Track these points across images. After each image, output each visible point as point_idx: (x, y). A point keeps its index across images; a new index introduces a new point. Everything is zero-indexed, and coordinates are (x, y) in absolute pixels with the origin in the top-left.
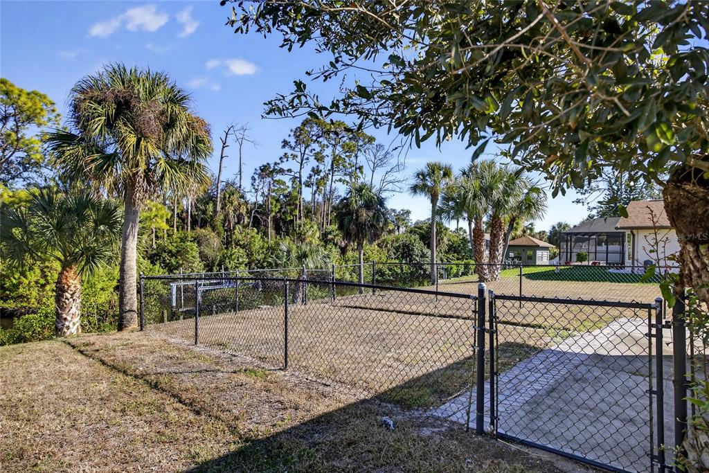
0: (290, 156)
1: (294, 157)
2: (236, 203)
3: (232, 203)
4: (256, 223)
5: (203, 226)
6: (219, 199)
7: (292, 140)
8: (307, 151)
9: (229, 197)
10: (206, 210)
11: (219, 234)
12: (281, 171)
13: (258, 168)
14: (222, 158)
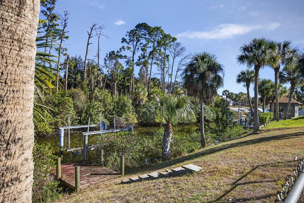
0: (126, 48)
1: (129, 48)
2: (96, 73)
3: (94, 73)
4: (108, 86)
5: (75, 87)
6: (85, 71)
7: (128, 38)
8: (138, 44)
9: (92, 70)
10: (76, 78)
11: (85, 92)
12: (121, 57)
13: (108, 53)
14: (88, 44)
